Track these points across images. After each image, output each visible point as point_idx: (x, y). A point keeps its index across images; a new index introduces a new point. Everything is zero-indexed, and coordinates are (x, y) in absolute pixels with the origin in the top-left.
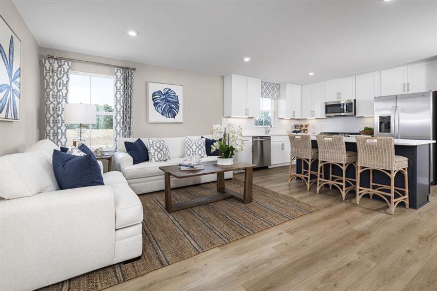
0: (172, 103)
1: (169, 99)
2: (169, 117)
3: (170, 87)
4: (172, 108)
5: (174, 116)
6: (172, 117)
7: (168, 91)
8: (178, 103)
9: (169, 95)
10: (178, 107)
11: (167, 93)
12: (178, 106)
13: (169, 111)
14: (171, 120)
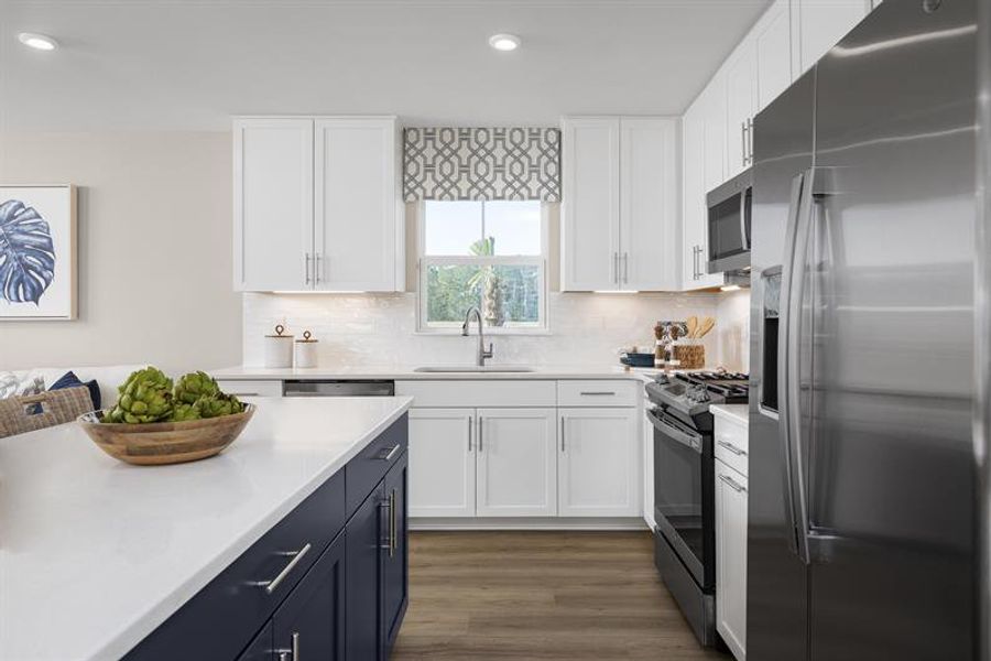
0: (30, 252)
1: (19, 238)
2: (19, 301)
3: (19, 195)
4: (27, 267)
5: (36, 295)
6: (26, 300)
7: (15, 210)
8: (50, 248)
9: (17, 224)
10: (49, 264)
11: (11, 217)
12: (52, 262)
13: (16, 278)
14: (27, 309)
